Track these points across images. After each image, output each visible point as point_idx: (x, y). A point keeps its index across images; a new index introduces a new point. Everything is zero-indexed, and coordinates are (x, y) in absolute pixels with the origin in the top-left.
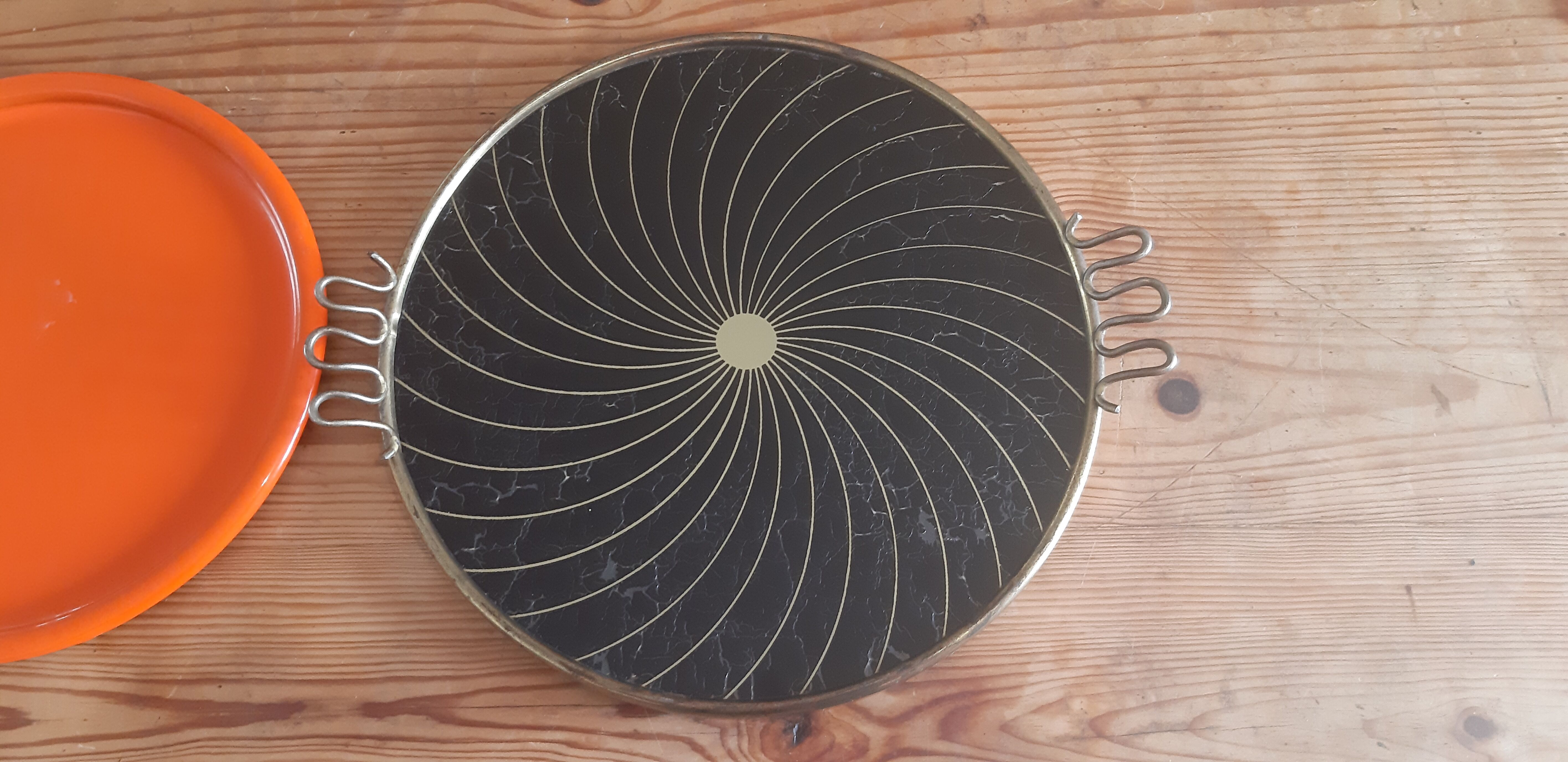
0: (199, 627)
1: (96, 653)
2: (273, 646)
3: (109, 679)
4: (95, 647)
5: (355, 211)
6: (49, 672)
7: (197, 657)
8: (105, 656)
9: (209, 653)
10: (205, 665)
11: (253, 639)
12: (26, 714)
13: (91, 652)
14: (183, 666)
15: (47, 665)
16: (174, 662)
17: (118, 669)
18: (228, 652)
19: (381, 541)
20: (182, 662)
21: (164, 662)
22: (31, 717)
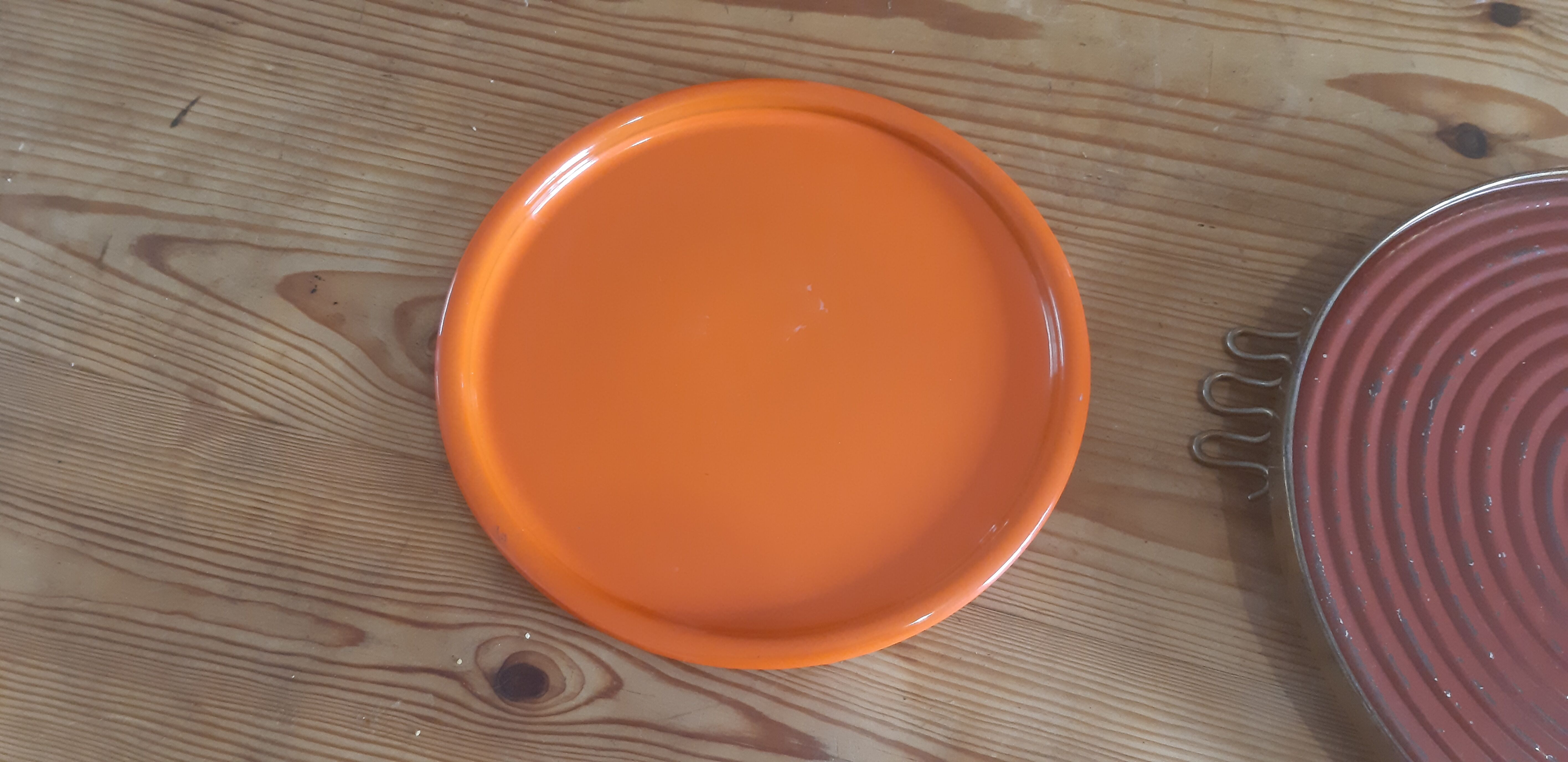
0: (1019, 705)
1: (906, 701)
2: (1097, 750)
3: (918, 734)
4: (905, 695)
5: (1211, 308)
6: (855, 708)
7: (1015, 738)
8: (915, 708)
9: (1027, 737)
10: (1020, 750)
11: (1076, 737)
12: (824, 746)
13: (901, 699)
14: (999, 744)
15: (853, 700)
16: (988, 736)
17: (927, 726)
18: (1048, 743)
19: (1223, 669)
20: (996, 738)
21: (978, 733)
22: (829, 752)
